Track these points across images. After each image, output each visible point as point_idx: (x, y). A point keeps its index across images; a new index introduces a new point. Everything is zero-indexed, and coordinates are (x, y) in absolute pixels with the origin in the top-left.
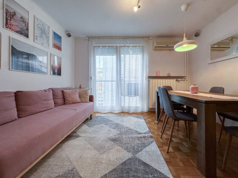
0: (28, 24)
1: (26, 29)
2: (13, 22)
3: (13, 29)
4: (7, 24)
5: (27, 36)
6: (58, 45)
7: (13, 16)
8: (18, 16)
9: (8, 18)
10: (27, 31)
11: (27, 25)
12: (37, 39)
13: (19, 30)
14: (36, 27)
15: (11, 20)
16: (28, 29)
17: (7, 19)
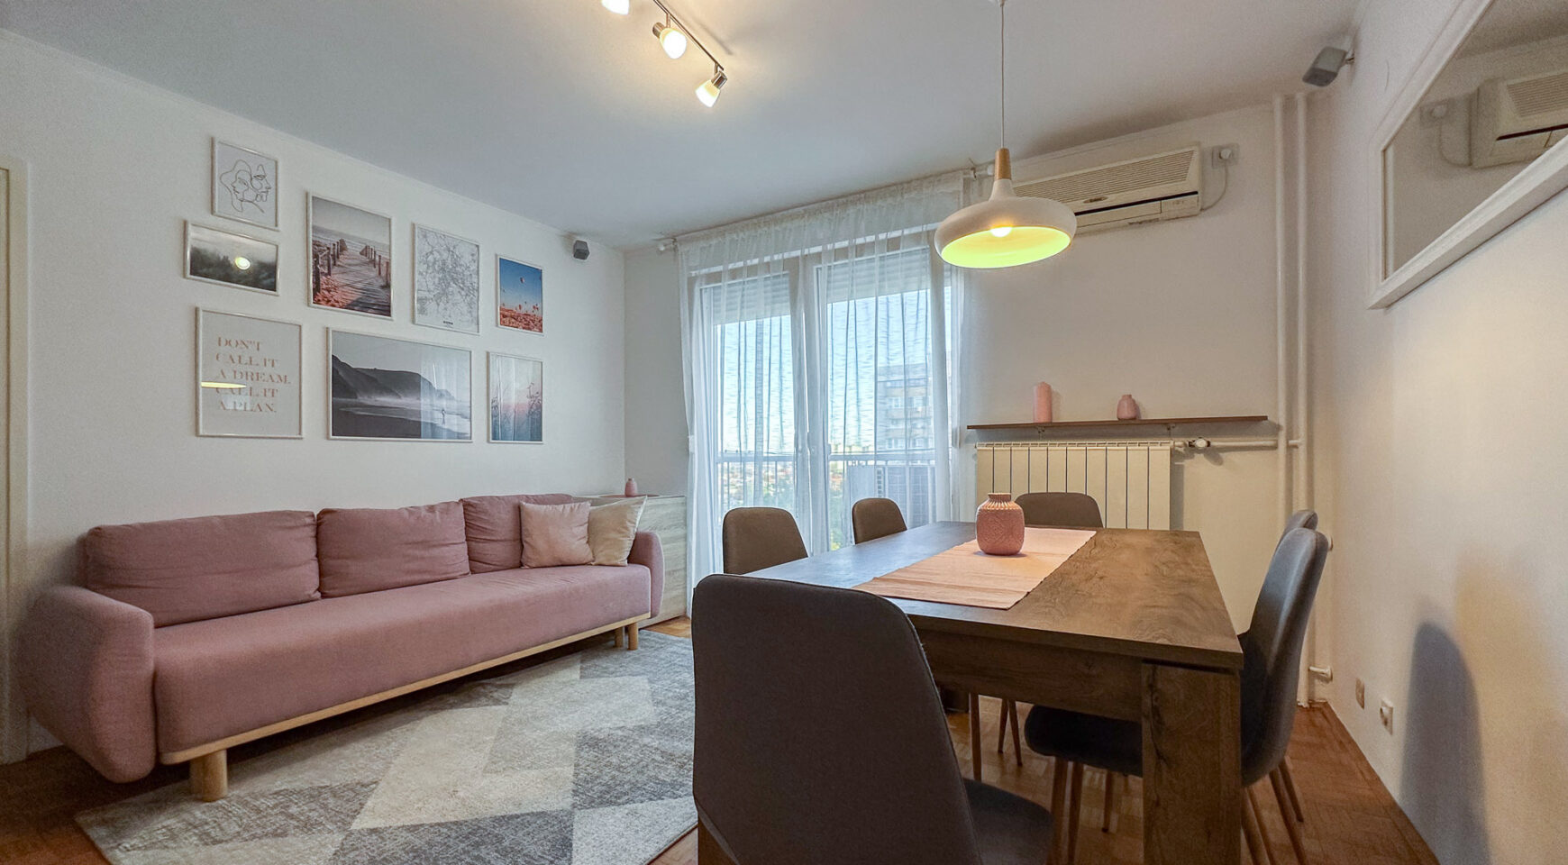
0: (388, 264)
1: (383, 287)
2: (337, 277)
3: (337, 302)
4: (317, 289)
5: (385, 310)
6: (523, 311)
7: (336, 257)
8: (354, 249)
9: (321, 269)
10: (383, 293)
11: (383, 273)
12: (422, 311)
13: (356, 296)
14: (420, 268)
15: (329, 274)
16: (387, 286)
17: (317, 274)
